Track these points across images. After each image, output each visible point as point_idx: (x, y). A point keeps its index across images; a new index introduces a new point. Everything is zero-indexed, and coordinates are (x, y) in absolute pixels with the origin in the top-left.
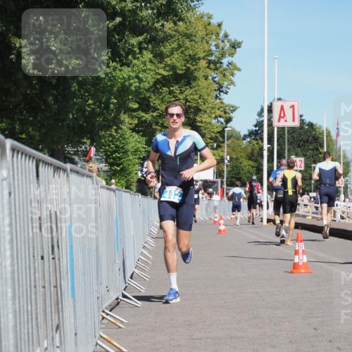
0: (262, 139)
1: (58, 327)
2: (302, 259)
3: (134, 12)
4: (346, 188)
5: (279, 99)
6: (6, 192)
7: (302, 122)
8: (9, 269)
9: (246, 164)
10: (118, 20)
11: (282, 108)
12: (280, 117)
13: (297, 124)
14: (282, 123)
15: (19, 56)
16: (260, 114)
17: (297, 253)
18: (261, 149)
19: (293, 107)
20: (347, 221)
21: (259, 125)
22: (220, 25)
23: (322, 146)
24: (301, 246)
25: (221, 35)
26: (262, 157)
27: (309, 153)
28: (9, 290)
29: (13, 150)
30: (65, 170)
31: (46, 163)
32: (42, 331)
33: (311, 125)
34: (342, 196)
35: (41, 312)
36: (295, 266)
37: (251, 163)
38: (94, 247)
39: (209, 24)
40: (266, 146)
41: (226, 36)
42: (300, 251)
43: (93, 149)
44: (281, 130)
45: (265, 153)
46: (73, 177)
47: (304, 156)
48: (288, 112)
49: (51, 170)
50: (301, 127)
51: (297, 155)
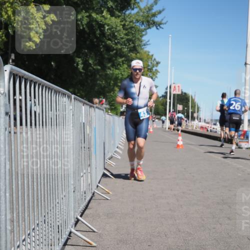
0: (167, 98)
1: (89, 165)
2: (180, 143)
3: (121, 49)
4: (197, 117)
5: (174, 83)
6: (72, 114)
7: (182, 92)
8: (72, 143)
9: (161, 107)
10: (115, 51)
11: (175, 87)
12: (174, 90)
13: (180, 93)
14: (175, 93)
15: (78, 65)
16: (167, 89)
17: (178, 140)
18: (167, 102)
19: (179, 86)
20: (198, 129)
21: (166, 93)
22: (152, 55)
23: (189, 101)
24: (180, 138)
25: (153, 59)
26: (166, 104)
27: (184, 104)
28: (72, 151)
29: (75, 99)
30: (94, 107)
31: (87, 104)
32: (83, 167)
33: (185, 93)
34: (196, 120)
35: (83, 159)
36: (178, 146)
37: (163, 107)
38: (103, 136)
39: (148, 55)
40: (168, 100)
41: (155, 59)
42: (180, 140)
43: (104, 100)
44: (174, 95)
45: (168, 103)
46: (97, 110)
47: (183, 105)
48: (177, 88)
49: (88, 107)
50: (182, 94)
51: (180, 104)
